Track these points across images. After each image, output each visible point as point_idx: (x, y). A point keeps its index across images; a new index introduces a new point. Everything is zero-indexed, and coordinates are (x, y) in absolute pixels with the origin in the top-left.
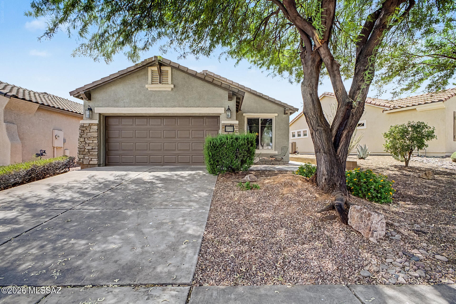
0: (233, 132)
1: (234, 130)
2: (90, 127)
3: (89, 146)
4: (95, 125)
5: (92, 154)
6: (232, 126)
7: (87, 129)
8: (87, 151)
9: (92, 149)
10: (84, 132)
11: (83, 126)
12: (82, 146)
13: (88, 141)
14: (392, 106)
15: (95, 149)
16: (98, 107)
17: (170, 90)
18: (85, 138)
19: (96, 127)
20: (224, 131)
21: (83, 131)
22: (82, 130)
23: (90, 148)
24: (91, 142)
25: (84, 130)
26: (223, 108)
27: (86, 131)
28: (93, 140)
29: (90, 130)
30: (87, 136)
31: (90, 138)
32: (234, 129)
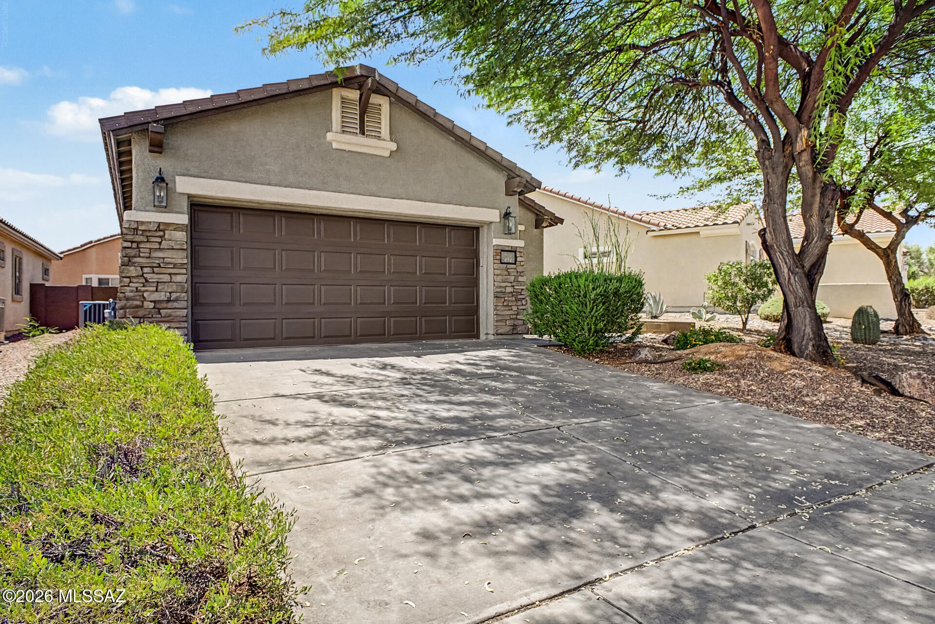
0: (515, 264)
1: (516, 260)
2: (161, 233)
3: (157, 291)
4: (177, 227)
5: (170, 316)
6: (514, 251)
7: (152, 239)
8: (152, 305)
9: (169, 301)
10: (138, 247)
11: (136, 229)
12: (132, 291)
13: (156, 276)
14: (662, 224)
15: (176, 300)
16: (184, 175)
17: (387, 154)
18: (142, 268)
19: (181, 236)
20: (498, 262)
21: (134, 245)
22: (132, 242)
23: (162, 296)
24: (166, 278)
25: (138, 243)
26: (497, 212)
27: (148, 245)
28: (170, 274)
29: (160, 243)
30: (148, 261)
31: (160, 266)
32: (516, 257)
